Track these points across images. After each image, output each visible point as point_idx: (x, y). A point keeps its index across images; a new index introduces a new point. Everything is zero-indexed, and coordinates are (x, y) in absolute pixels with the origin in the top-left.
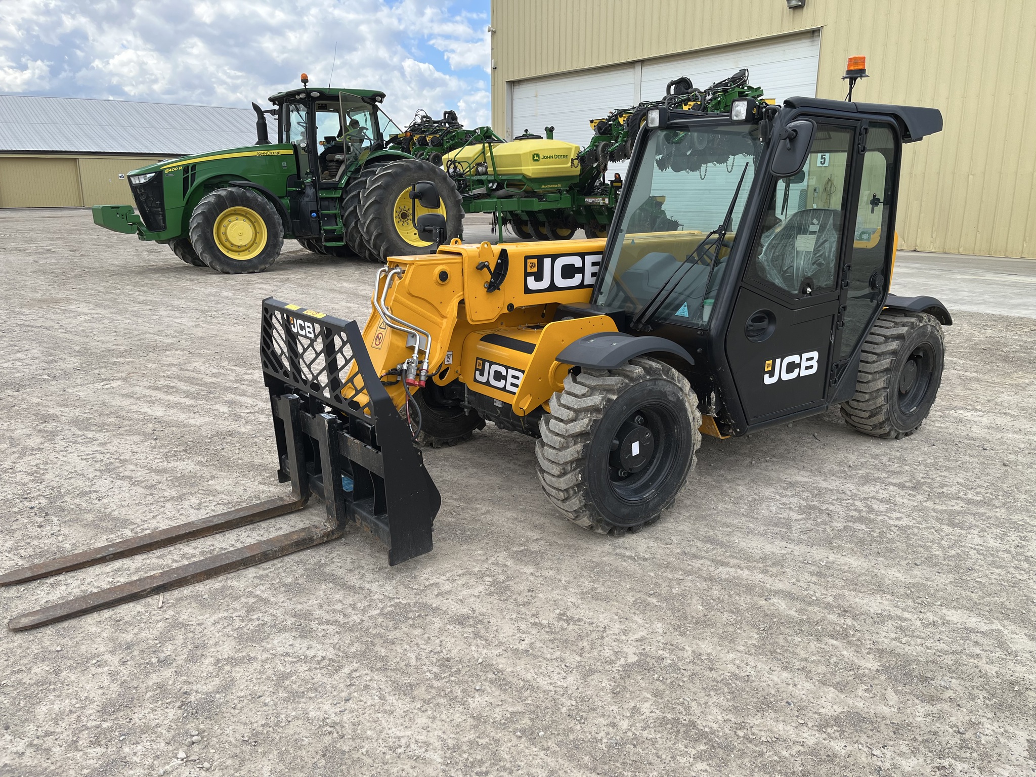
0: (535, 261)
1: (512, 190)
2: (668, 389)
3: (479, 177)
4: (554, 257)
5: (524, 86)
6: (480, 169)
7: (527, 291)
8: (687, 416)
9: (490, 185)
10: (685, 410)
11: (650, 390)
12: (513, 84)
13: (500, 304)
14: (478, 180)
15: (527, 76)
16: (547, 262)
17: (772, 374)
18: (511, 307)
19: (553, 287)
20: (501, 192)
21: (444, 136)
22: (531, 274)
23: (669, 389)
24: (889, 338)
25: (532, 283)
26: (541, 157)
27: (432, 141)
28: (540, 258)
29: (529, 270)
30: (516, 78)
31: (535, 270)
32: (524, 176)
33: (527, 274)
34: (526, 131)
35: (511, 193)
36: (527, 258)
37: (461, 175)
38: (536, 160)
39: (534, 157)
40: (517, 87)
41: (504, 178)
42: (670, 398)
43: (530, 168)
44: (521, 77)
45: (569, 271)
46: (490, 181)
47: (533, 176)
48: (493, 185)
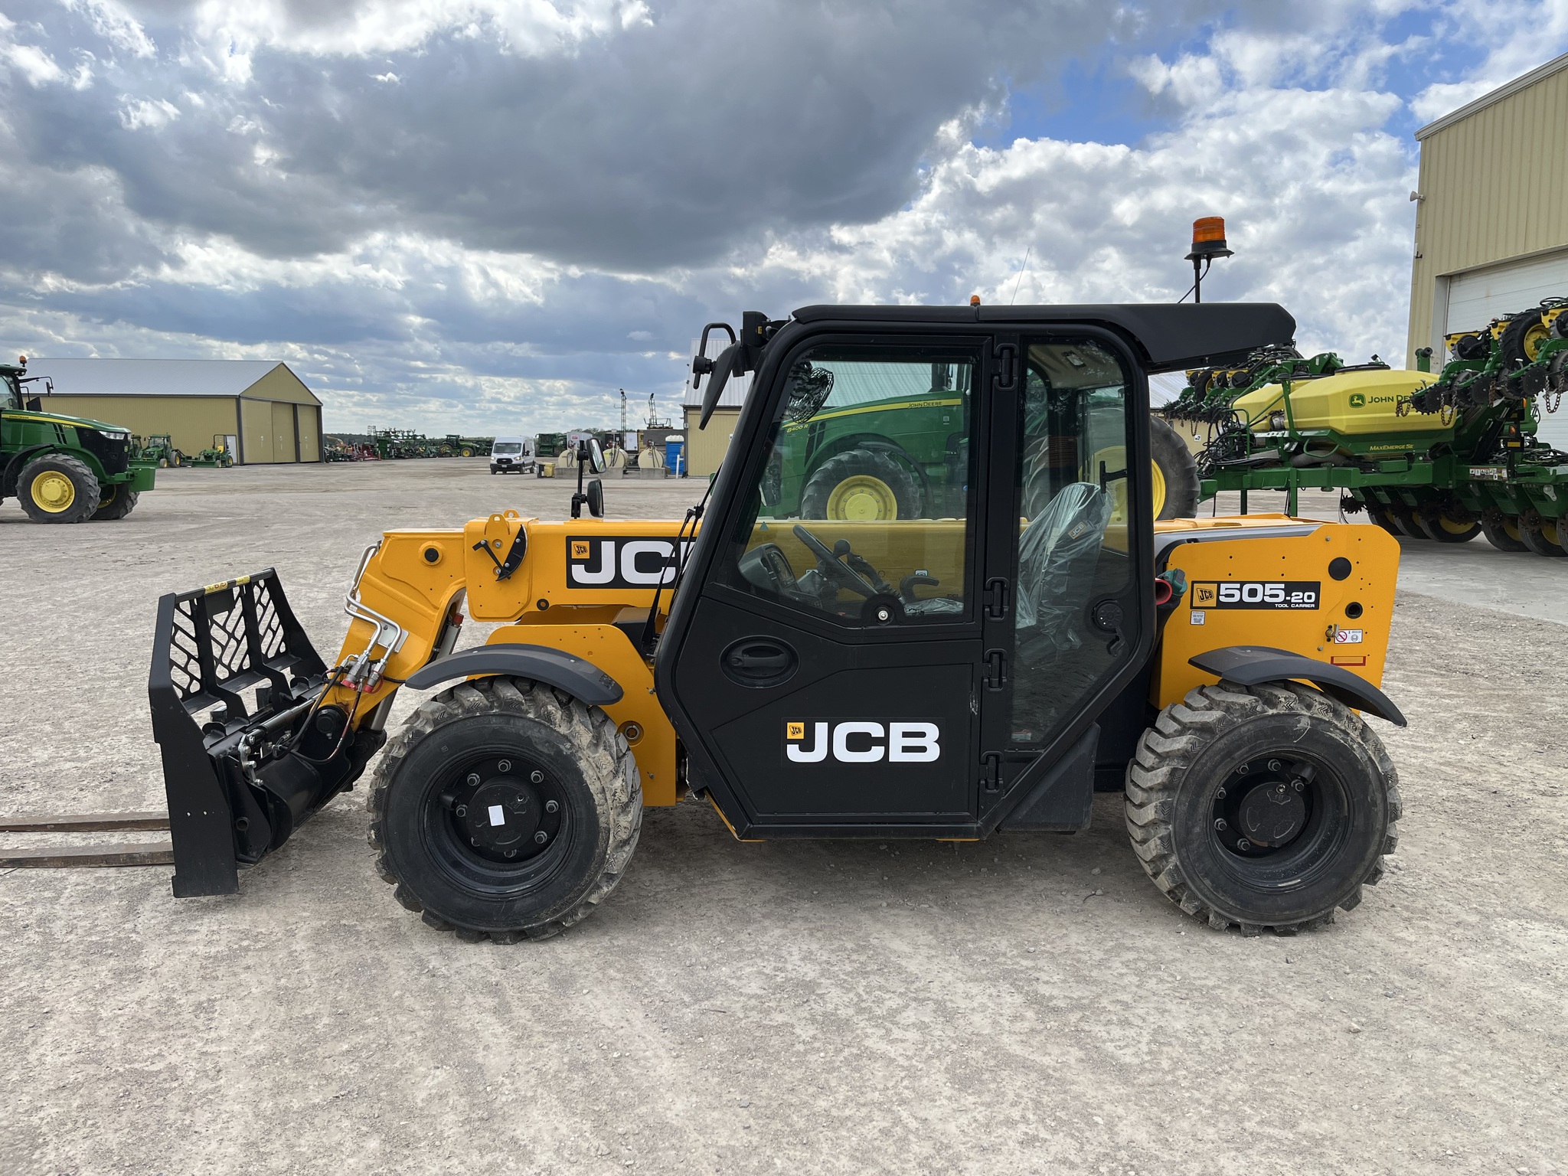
0: (587, 544)
1: (1318, 455)
2: (535, 734)
3: (1271, 434)
4: (620, 541)
5: (1468, 282)
6: (1276, 421)
7: (572, 583)
8: (582, 781)
9: (1287, 446)
10: (579, 773)
11: (495, 731)
12: (1449, 279)
13: (523, 598)
14: (1273, 438)
15: (1471, 265)
16: (608, 549)
17: (807, 745)
18: (543, 604)
19: (619, 582)
20: (1302, 458)
21: (1255, 371)
22: (578, 562)
23: (537, 735)
24: (1189, 729)
25: (579, 573)
26: (1368, 399)
27: (1234, 379)
28: (595, 542)
29: (574, 556)
30: (1452, 270)
31: (586, 556)
32: (1333, 431)
33: (571, 561)
34: (1375, 357)
35: (1317, 460)
36: (570, 539)
37: (1244, 431)
38: (1358, 405)
39: (1352, 399)
40: (1457, 284)
41: (1306, 434)
42: (539, 747)
43: (1344, 417)
44: (1462, 267)
45: (646, 561)
46: (1286, 440)
47: (1348, 431)
48: (1291, 446)
